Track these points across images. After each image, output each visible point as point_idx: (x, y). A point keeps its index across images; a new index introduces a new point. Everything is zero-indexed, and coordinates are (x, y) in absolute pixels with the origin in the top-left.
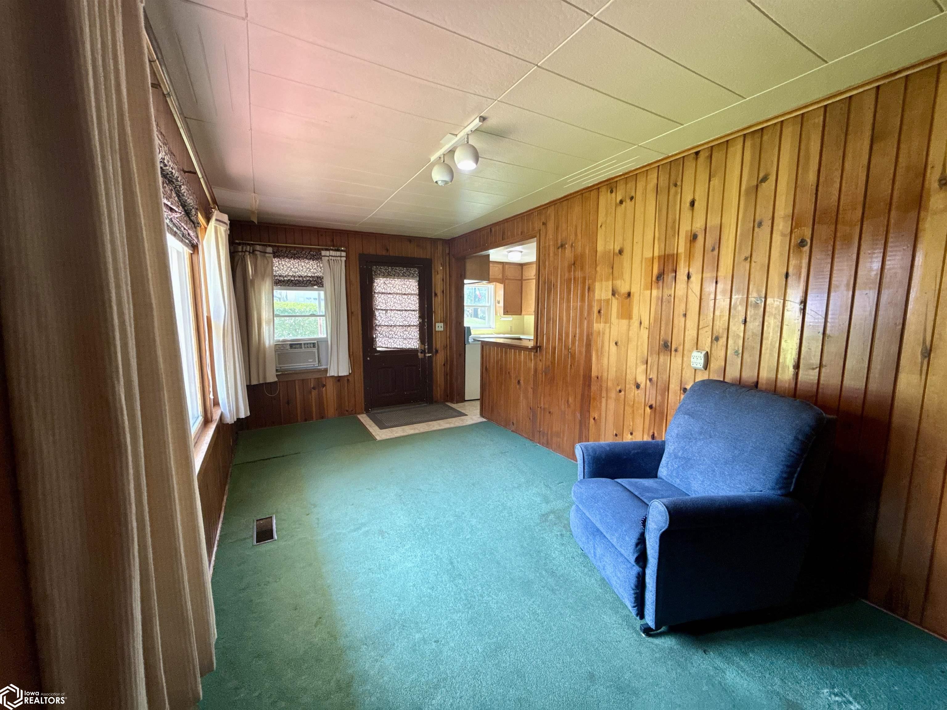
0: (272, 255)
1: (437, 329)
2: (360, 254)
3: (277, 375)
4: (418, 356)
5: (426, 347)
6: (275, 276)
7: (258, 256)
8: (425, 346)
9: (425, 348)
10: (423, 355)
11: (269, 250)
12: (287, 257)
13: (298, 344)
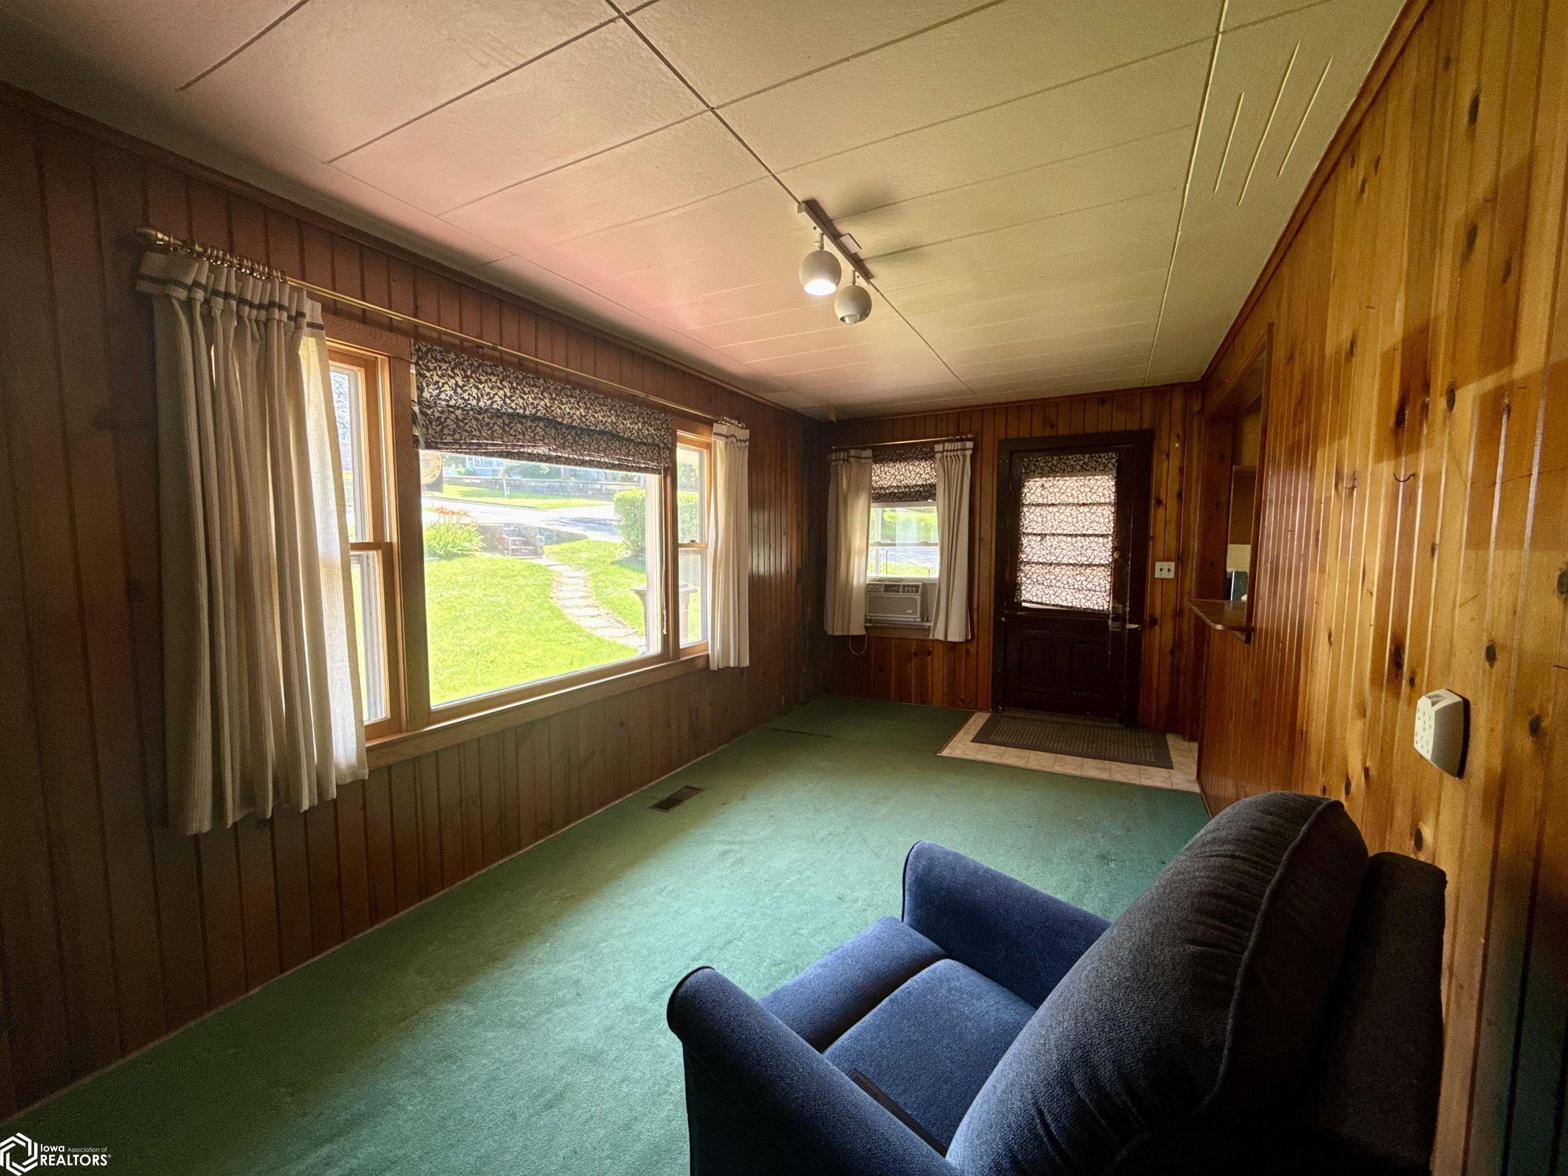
0: (870, 461)
1: (1157, 575)
2: (1000, 442)
3: (866, 628)
4: (1107, 626)
5: (1128, 609)
6: (875, 489)
7: (853, 463)
8: (1125, 606)
9: (1124, 612)
10: (1117, 624)
11: (869, 453)
12: (891, 460)
13: (895, 586)
